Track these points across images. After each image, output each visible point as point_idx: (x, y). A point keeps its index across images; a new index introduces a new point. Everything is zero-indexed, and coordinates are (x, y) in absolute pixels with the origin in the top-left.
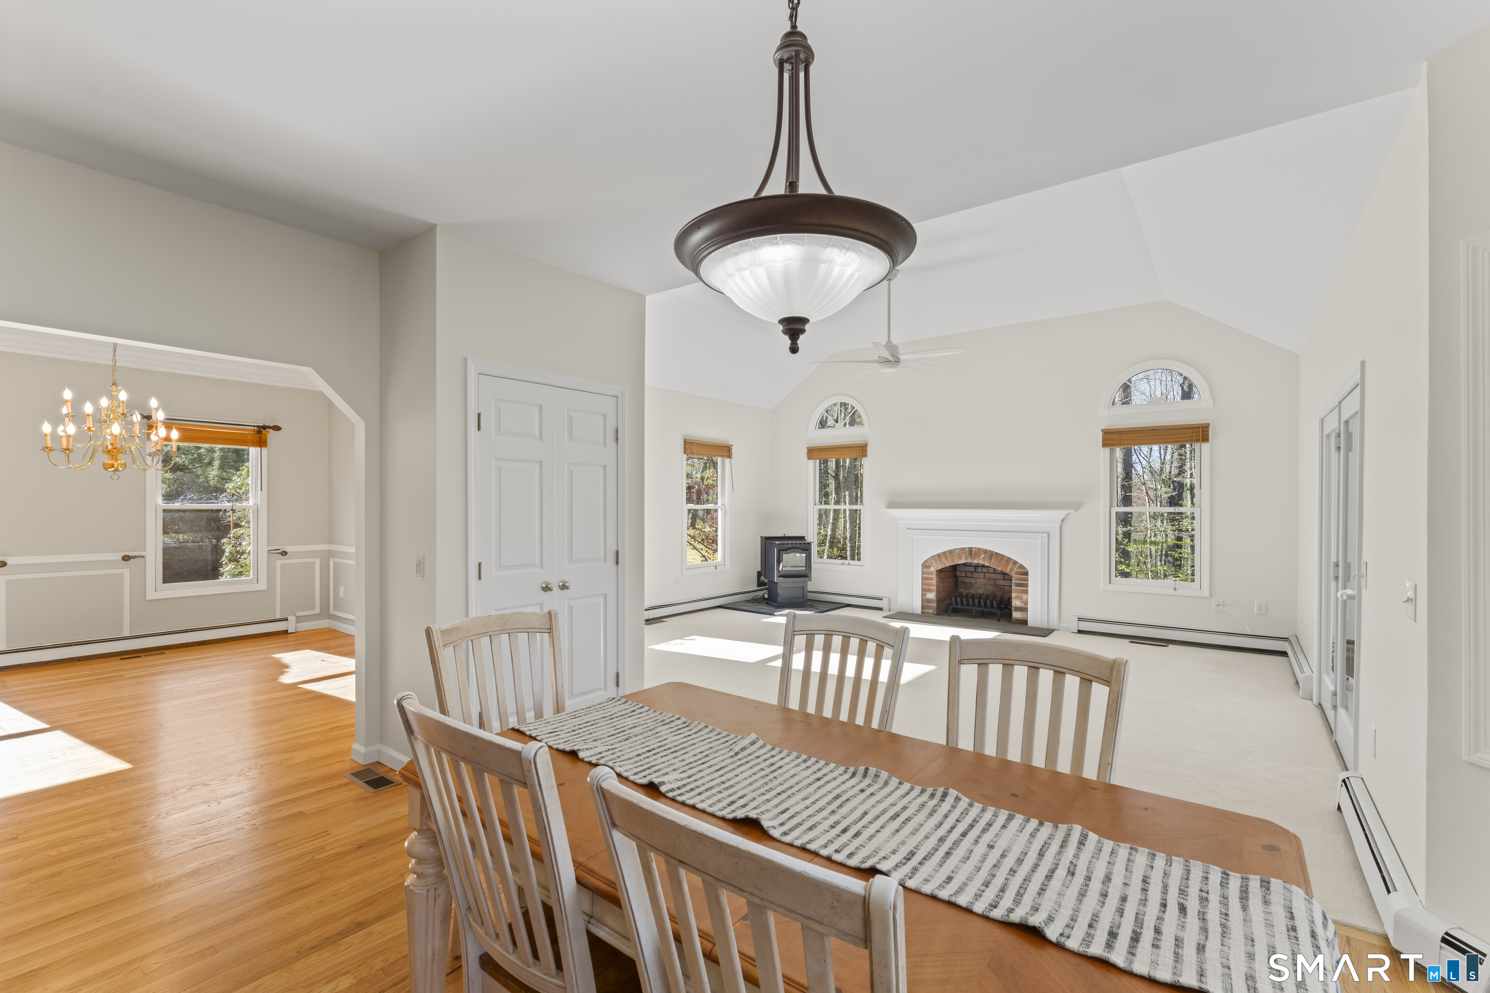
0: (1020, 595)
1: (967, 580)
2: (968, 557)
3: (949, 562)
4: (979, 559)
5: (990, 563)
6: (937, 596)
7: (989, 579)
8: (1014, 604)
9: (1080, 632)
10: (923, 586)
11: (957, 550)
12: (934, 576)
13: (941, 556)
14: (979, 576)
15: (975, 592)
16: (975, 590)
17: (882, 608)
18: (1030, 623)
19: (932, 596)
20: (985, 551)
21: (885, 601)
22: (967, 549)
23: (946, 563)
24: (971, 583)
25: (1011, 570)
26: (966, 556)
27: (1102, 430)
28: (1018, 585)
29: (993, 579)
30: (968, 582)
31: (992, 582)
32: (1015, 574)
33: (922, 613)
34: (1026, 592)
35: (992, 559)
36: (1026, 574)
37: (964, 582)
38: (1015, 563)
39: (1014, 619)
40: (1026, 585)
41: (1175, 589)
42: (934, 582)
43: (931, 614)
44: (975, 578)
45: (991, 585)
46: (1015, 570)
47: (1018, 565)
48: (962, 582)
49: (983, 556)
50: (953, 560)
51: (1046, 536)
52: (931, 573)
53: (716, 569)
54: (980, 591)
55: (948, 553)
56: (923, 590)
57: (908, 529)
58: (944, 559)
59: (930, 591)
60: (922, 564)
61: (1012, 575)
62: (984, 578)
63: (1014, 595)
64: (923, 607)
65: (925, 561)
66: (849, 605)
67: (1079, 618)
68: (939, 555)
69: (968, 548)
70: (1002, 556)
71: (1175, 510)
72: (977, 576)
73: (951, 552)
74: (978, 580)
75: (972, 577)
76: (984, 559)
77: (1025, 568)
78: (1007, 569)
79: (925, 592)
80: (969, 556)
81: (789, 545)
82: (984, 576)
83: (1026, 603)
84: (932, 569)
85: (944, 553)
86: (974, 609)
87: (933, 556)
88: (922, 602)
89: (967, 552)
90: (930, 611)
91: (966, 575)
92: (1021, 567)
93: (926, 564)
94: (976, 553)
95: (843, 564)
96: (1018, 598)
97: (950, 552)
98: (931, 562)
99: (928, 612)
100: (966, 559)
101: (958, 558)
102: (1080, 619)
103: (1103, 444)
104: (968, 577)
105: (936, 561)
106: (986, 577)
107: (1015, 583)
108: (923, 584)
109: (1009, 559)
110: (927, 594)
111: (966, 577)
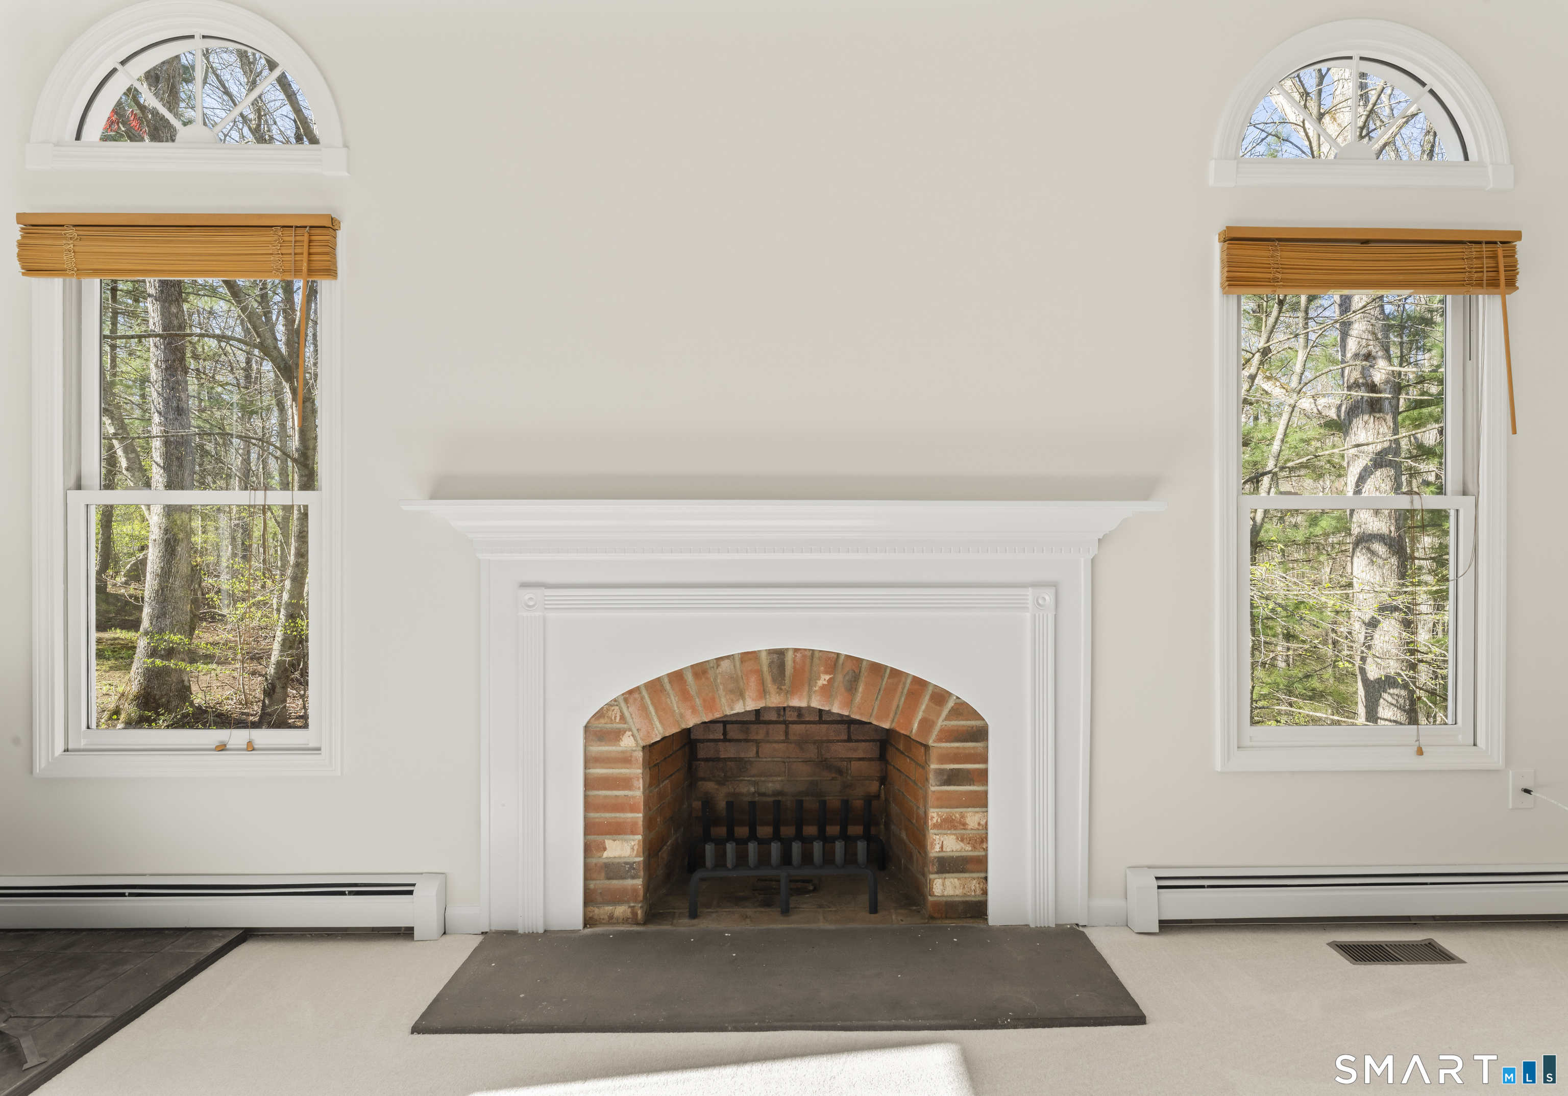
0: (956, 812)
1: (728, 751)
2: (771, 687)
3: (694, 710)
4: (810, 690)
5: (849, 703)
6: (651, 849)
7: (801, 743)
8: (937, 848)
9: (1167, 926)
10: (592, 815)
11: (725, 664)
12: (636, 772)
13: (663, 689)
14: (767, 733)
15: (752, 790)
16: (755, 783)
17: (412, 929)
18: (997, 915)
19: (626, 848)
20: (833, 661)
21: (426, 895)
22: (764, 658)
23: (682, 716)
24: (741, 759)
25: (926, 725)
26: (762, 683)
27: (1222, 232)
28: (952, 778)
29: (815, 742)
30: (730, 759)
31: (812, 752)
32: (940, 740)
33: (588, 921)
34: (981, 802)
35: (856, 689)
36: (980, 734)
37: (718, 759)
38: (941, 696)
39: (937, 905)
40: (982, 777)
41: (1420, 752)
42: (637, 793)
43: (625, 921)
44: (757, 742)
45: (806, 762)
46: (940, 723)
47: (951, 704)
48: (707, 760)
49: (824, 679)
50: (710, 704)
51: (1048, 596)
52: (625, 759)
54: (772, 785)
55: (689, 678)
56: (589, 828)
57: (524, 585)
58: (674, 701)
59: (617, 830)
60: (586, 727)
61: (931, 743)
62: (787, 740)
63: (934, 815)
64: (589, 899)
65: (600, 715)
66: (247, 935)
67: (1157, 878)
68: (655, 687)
69: (770, 652)
70: (896, 674)
71: (1412, 502)
72: (761, 736)
73: (705, 672)
74: (766, 749)
75: (747, 741)
76: (827, 691)
77: (976, 715)
78: (909, 724)
79: (598, 838)
80: (774, 681)
82: (787, 733)
83: (982, 839)
84: (628, 742)
85: (677, 677)
86: (783, 874)
87: (630, 692)
88: (586, 879)
89: (765, 668)
90: (621, 910)
91: (725, 733)
92: (963, 710)
93: (602, 724)
94: (798, 672)
95: (222, 747)
96: (949, 824)
97: (700, 670)
98: (623, 717)
99: (611, 917)
100: (763, 692)
101: (731, 692)
102: (1165, 884)
103: (1223, 279)
104: (730, 741)
105: (643, 708)
106: (792, 737)
107: (940, 772)
108: (588, 805)
109: (920, 684)
110: (609, 843)
111: (725, 740)
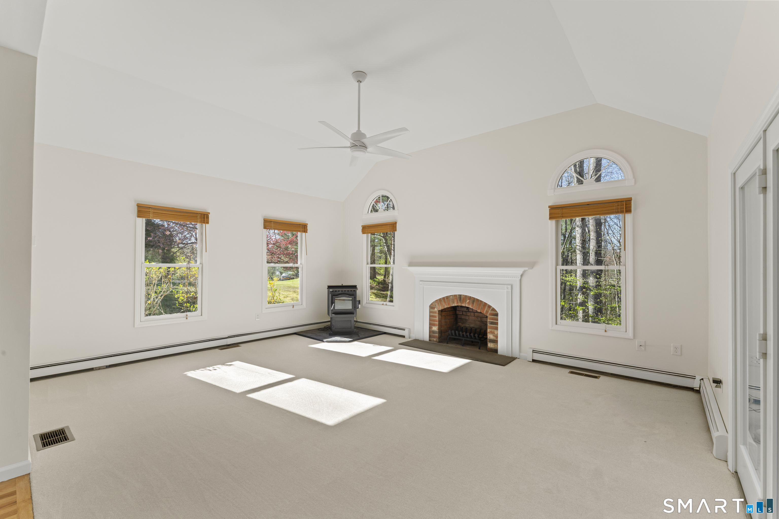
0: (493, 330)
1: (463, 317)
2: (459, 302)
3: (446, 304)
4: (466, 303)
5: (473, 306)
6: (439, 329)
7: (477, 317)
8: (489, 337)
9: (534, 361)
10: (431, 322)
11: (451, 297)
12: (437, 315)
13: (441, 301)
14: (470, 314)
15: (468, 326)
16: (469, 325)
17: (405, 336)
18: (500, 352)
19: (435, 328)
20: (470, 298)
21: (407, 330)
22: (458, 296)
23: (444, 306)
24: (466, 319)
25: (487, 312)
26: (457, 301)
27: (549, 207)
28: (492, 323)
29: (480, 317)
30: (464, 319)
31: (479, 319)
32: (489, 315)
33: (430, 340)
34: (497, 329)
35: (474, 303)
36: (497, 315)
37: (462, 319)
38: (490, 307)
39: (489, 348)
40: (497, 324)
41: (606, 331)
42: (437, 319)
43: (435, 341)
44: (469, 316)
45: (478, 321)
46: (490, 312)
47: (492, 308)
48: (460, 318)
49: (468, 301)
50: (449, 304)
51: (510, 287)
52: (435, 312)
53: (293, 307)
54: (472, 325)
55: (445, 299)
56: (430, 324)
57: (421, 281)
58: (443, 303)
59: (434, 325)
60: (430, 306)
61: (488, 315)
62: (474, 316)
63: (489, 330)
64: (430, 336)
65: (432, 304)
66: (385, 333)
67: (533, 350)
68: (440, 300)
69: (459, 295)
70: (481, 301)
71: (605, 267)
72: (469, 315)
73: (448, 298)
74: (470, 317)
75: (467, 315)
76: (469, 303)
77: (495, 310)
78: (484, 311)
79: (432, 326)
80: (459, 300)
81: (340, 292)
82: (474, 315)
83: (497, 337)
84: (436, 309)
85: (444, 298)
86: (463, 339)
87: (436, 300)
88: (430, 333)
89: (458, 298)
90: (435, 339)
91: (462, 313)
92: (494, 310)
93: (432, 306)
94: (463, 299)
95: (383, 304)
96: (492, 333)
97: (447, 297)
98: (435, 305)
99: (433, 340)
100: (458, 303)
101: (452, 302)
102: (534, 351)
103: (550, 217)
104: (464, 315)
105: (438, 304)
106: (475, 316)
107: (489, 322)
108: (430, 320)
109: (485, 304)
110: (433, 327)
111: (463, 315)
